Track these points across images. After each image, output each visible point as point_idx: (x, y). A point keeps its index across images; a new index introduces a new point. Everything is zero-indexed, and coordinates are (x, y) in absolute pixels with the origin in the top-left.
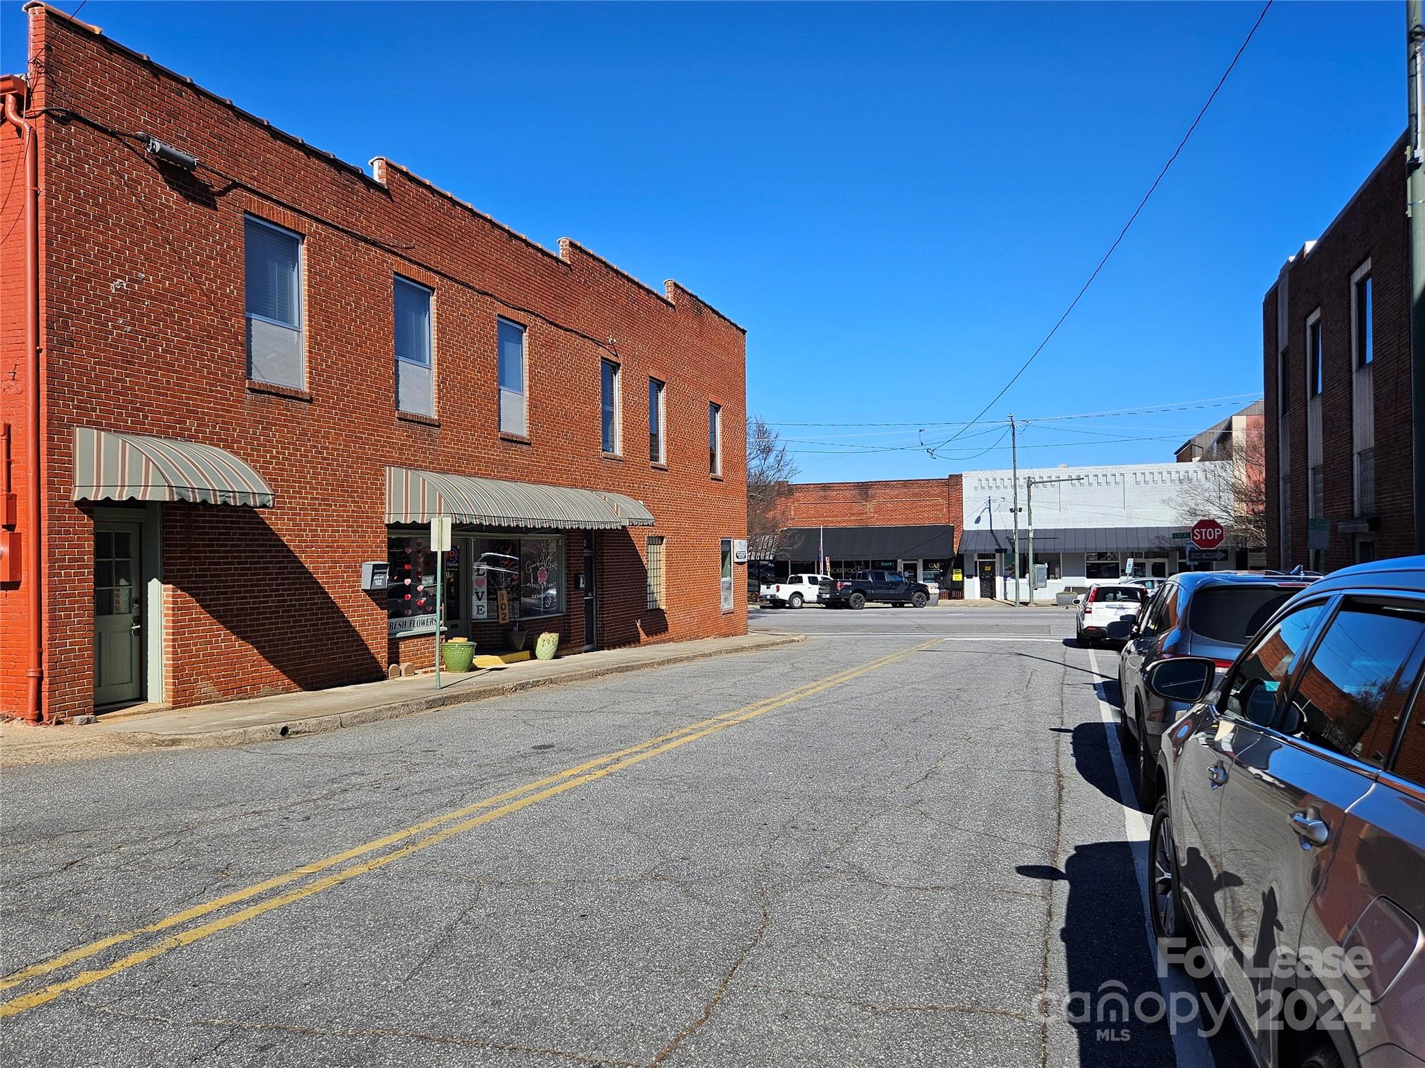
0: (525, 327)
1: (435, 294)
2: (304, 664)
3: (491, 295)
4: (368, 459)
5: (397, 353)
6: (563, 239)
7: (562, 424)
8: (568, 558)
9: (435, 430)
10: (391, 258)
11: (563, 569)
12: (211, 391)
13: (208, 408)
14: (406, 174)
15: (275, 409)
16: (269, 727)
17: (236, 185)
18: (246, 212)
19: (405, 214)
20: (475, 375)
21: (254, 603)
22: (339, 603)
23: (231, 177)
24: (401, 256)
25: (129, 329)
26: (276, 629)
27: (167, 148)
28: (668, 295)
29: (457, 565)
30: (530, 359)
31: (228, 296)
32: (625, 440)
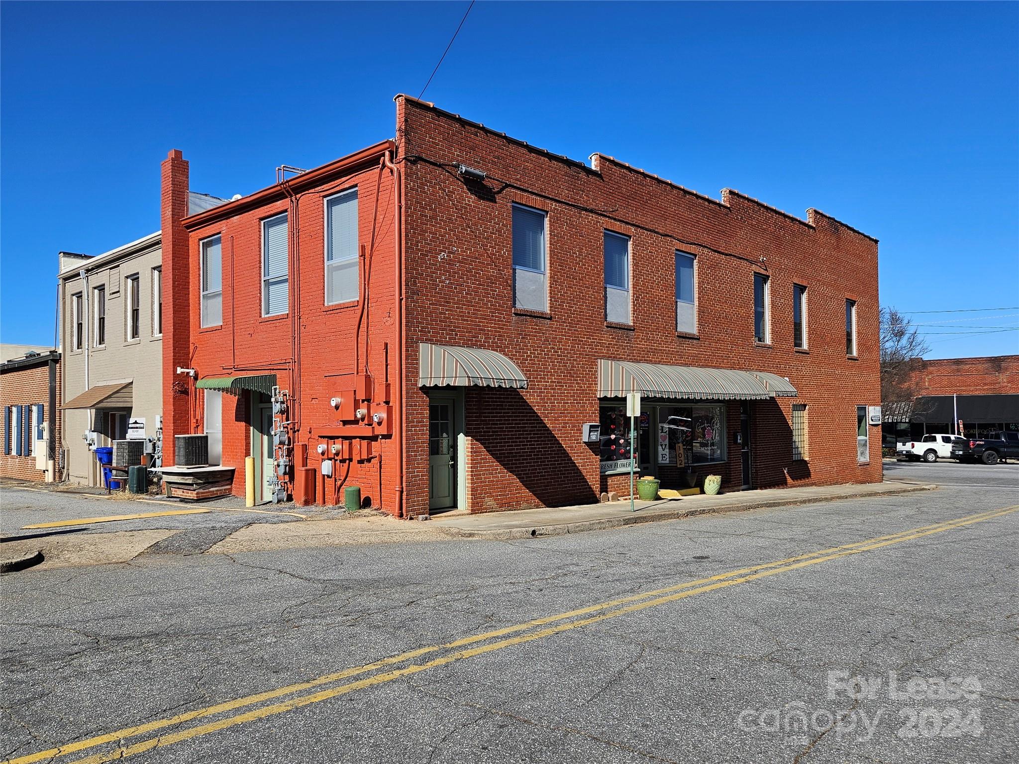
0: (695, 256)
1: (632, 239)
2: (547, 489)
3: (671, 236)
4: (586, 355)
5: (606, 283)
6: (724, 189)
7: (723, 323)
8: (728, 421)
9: (631, 333)
10: (602, 219)
11: (725, 428)
12: (493, 316)
13: (491, 327)
14: (613, 162)
15: (530, 326)
16: (524, 529)
17: (507, 186)
18: (513, 202)
19: (611, 188)
20: (659, 293)
21: (517, 449)
22: (568, 450)
23: (505, 181)
24: (609, 217)
25: (447, 282)
26: (530, 466)
27: (469, 169)
28: (809, 220)
29: (647, 425)
30: (699, 278)
31: (502, 256)
32: (773, 332)
